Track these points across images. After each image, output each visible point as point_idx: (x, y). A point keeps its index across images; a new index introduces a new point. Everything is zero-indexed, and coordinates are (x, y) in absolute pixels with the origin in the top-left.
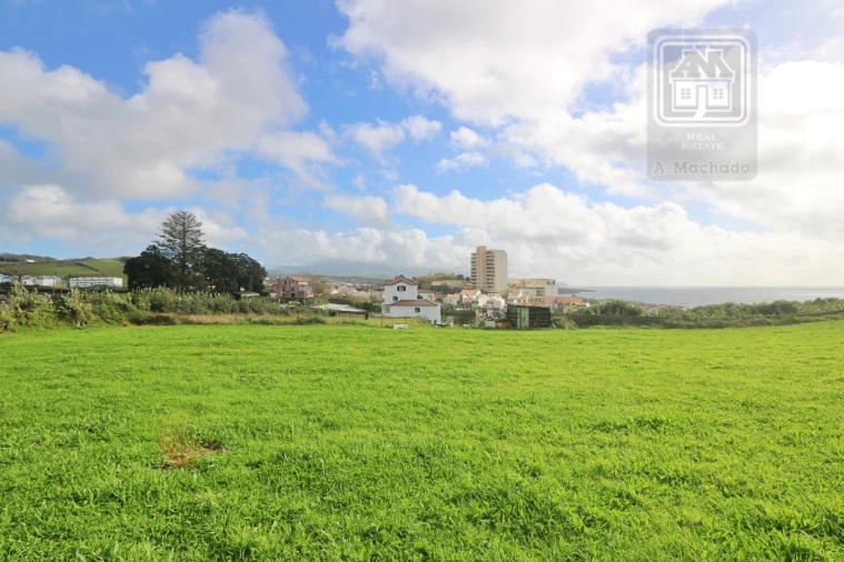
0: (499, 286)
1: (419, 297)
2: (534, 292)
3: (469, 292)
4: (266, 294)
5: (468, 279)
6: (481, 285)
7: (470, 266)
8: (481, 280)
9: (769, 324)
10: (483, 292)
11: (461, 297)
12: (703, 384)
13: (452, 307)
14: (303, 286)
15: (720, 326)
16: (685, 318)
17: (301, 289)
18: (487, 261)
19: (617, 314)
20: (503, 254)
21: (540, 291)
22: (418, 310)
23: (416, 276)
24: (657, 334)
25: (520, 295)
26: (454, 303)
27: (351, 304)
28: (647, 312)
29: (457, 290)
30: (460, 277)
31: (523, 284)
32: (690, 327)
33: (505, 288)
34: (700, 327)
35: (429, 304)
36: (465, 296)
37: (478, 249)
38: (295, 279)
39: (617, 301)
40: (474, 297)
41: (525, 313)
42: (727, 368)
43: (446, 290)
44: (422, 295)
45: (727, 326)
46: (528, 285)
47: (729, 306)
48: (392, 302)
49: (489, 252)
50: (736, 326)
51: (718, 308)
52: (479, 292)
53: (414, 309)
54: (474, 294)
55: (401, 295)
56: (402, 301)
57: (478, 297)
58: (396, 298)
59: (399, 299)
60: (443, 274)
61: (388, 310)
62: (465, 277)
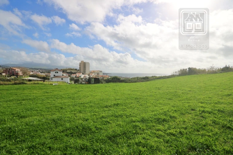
0: (87, 72)
1: (63, 75)
2: (97, 74)
3: (78, 74)
5: (78, 70)
6: (82, 72)
7: (79, 66)
8: (82, 70)
9: (144, 81)
10: (83, 74)
11: (76, 75)
12: (129, 95)
13: (73, 78)
15: (136, 82)
16: (129, 80)
18: (84, 65)
19: (115, 80)
20: (88, 63)
21: (98, 74)
22: (62, 79)
23: (62, 69)
24: (123, 84)
25: (93, 75)
26: (74, 77)
28: (122, 79)
29: (75, 73)
30: (76, 70)
31: (94, 72)
32: (130, 82)
33: (89, 73)
34: (132, 82)
35: (66, 77)
36: (77, 75)
37: (81, 61)
38: (14, 69)
39: (116, 76)
40: (80, 75)
41: (93, 80)
42: (135, 91)
43: (71, 73)
44: (64, 74)
45: (137, 82)
46: (95, 72)
47: (138, 77)
48: (53, 76)
50: (139, 82)
51: (136, 78)
52: (81, 74)
53: (61, 79)
54: (80, 74)
55: (56, 75)
56: (57, 76)
57: (81, 75)
58: (55, 75)
59: (56, 76)
60: (71, 68)
61: (52, 79)
62: (77, 69)
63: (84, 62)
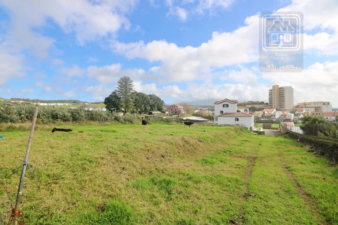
0: (288, 106)
1: (238, 111)
2: (314, 108)
3: (268, 110)
4: (164, 112)
5: (267, 104)
6: (276, 107)
10: (277, 110)
11: (264, 112)
13: (258, 118)
14: (180, 108)
17: (179, 110)
20: (290, 88)
21: (317, 109)
22: (237, 120)
25: (304, 111)
26: (260, 116)
27: (202, 117)
29: (261, 109)
30: (262, 103)
31: (305, 105)
33: (292, 108)
35: (245, 116)
36: (266, 112)
37: (274, 87)
38: (177, 105)
43: (253, 110)
44: (240, 110)
46: (307, 106)
48: (219, 114)
49: (281, 88)
52: (275, 110)
53: (234, 118)
54: (272, 111)
55: (225, 110)
56: (226, 114)
57: (275, 113)
58: (222, 112)
59: (224, 113)
60: (252, 102)
61: (217, 120)
62: (265, 102)
63: (280, 86)
